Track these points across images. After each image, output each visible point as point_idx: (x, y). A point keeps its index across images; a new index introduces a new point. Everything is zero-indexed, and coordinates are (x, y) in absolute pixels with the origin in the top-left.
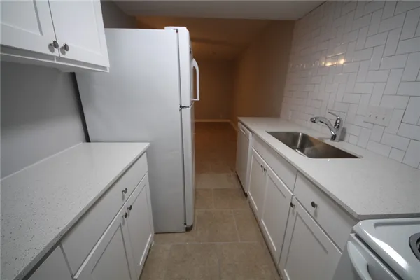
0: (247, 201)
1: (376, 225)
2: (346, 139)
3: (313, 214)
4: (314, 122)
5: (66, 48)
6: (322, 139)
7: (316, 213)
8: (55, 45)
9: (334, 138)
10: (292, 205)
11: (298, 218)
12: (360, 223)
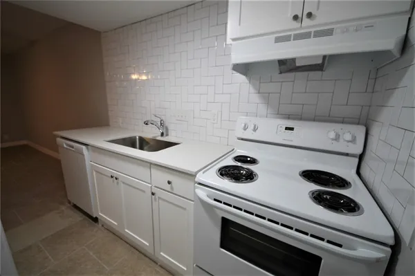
0: (100, 225)
1: (203, 173)
2: (169, 134)
3: (169, 190)
4: (147, 124)
6: (155, 137)
7: (172, 188)
9: (162, 134)
10: (153, 194)
11: (160, 201)
12: (197, 176)
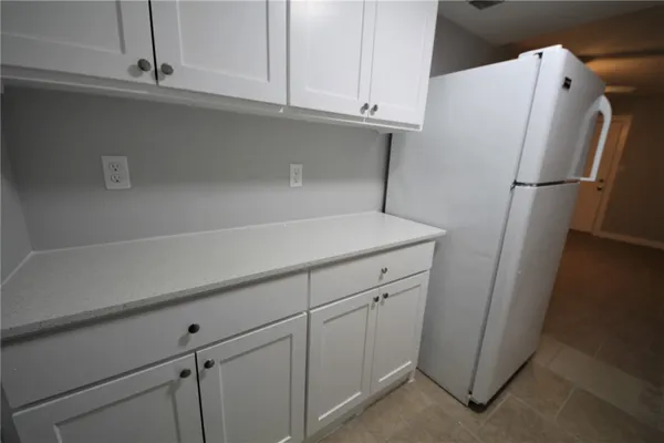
5: (375, 108)
8: (366, 106)
